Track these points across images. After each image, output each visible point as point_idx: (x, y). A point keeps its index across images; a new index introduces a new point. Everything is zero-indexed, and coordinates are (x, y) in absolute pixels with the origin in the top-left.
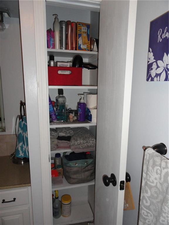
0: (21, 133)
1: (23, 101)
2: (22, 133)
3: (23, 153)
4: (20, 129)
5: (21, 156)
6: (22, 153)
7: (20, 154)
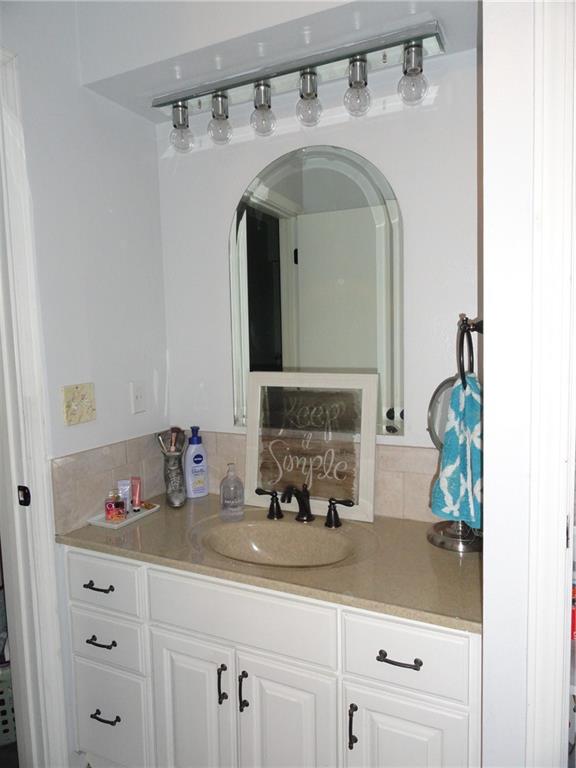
0: (453, 429)
1: (472, 316)
2: (457, 430)
3: (458, 506)
4: (452, 414)
5: (452, 512)
6: (454, 503)
7: (446, 505)
